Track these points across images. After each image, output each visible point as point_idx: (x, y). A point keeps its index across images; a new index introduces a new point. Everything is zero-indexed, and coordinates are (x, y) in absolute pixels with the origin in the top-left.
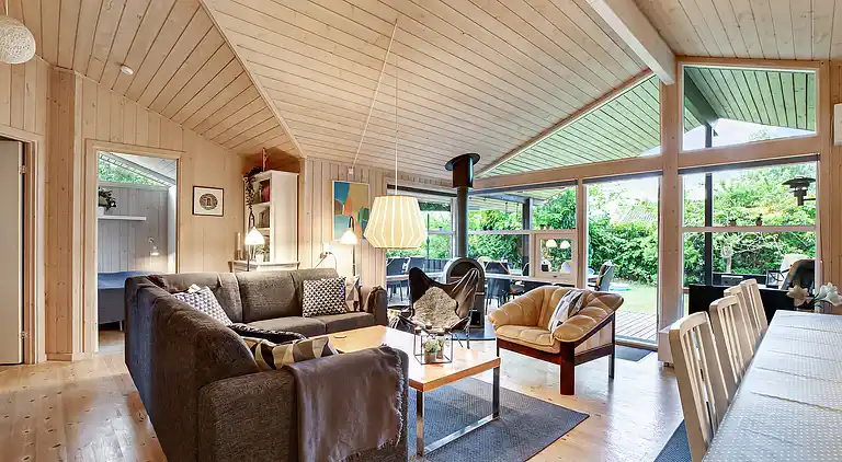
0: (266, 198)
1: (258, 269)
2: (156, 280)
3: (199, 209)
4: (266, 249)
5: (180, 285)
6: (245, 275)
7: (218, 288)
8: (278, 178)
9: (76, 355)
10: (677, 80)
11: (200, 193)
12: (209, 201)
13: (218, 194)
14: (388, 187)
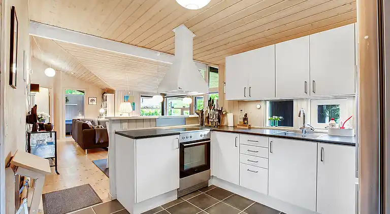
0: (106, 100)
2: (79, 120)
3: (90, 103)
4: (106, 113)
5: (84, 120)
6: (101, 119)
7: (92, 122)
8: (108, 95)
10: (207, 69)
11: (90, 99)
12: (92, 100)
13: (95, 99)
14: (141, 96)
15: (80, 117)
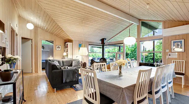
0: (67, 47)
1: (66, 59)
2: (50, 60)
3: (57, 49)
4: (67, 56)
5: (53, 61)
6: (63, 60)
7: (59, 62)
8: (69, 44)
9: (39, 72)
10: (140, 24)
11: (57, 46)
12: (59, 47)
13: (60, 46)
14: (89, 45)
15: (51, 58)
